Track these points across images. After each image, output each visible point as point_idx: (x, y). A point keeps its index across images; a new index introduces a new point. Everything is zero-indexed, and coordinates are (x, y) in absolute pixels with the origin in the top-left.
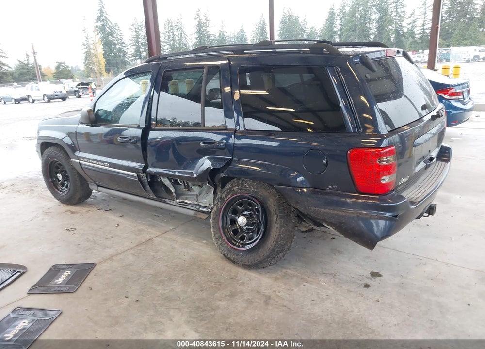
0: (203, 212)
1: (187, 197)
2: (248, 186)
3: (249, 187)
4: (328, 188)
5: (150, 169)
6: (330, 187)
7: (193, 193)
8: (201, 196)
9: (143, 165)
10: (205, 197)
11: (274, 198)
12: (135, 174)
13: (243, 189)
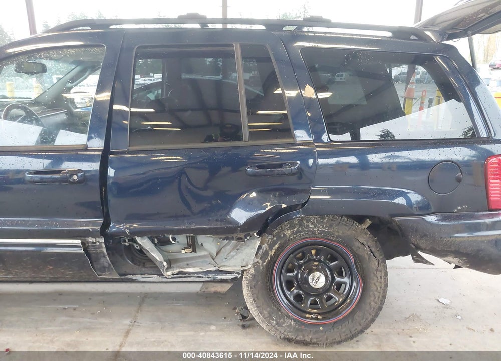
0: (222, 281)
1: (189, 262)
2: (310, 226)
3: (315, 227)
4: (456, 210)
5: (114, 227)
6: (459, 208)
7: (203, 253)
8: (221, 255)
9: (101, 220)
10: (233, 257)
11: (365, 236)
12: (78, 242)
13: (302, 232)
